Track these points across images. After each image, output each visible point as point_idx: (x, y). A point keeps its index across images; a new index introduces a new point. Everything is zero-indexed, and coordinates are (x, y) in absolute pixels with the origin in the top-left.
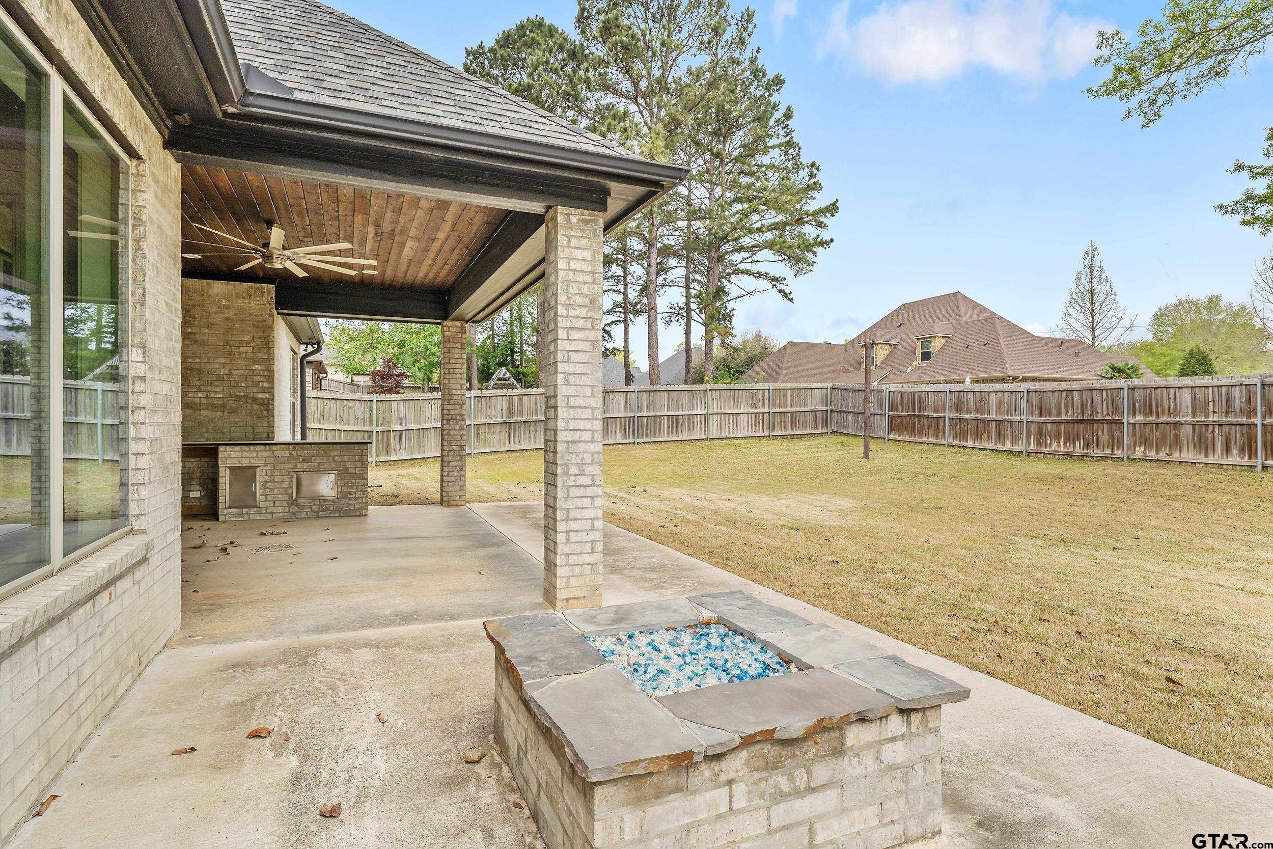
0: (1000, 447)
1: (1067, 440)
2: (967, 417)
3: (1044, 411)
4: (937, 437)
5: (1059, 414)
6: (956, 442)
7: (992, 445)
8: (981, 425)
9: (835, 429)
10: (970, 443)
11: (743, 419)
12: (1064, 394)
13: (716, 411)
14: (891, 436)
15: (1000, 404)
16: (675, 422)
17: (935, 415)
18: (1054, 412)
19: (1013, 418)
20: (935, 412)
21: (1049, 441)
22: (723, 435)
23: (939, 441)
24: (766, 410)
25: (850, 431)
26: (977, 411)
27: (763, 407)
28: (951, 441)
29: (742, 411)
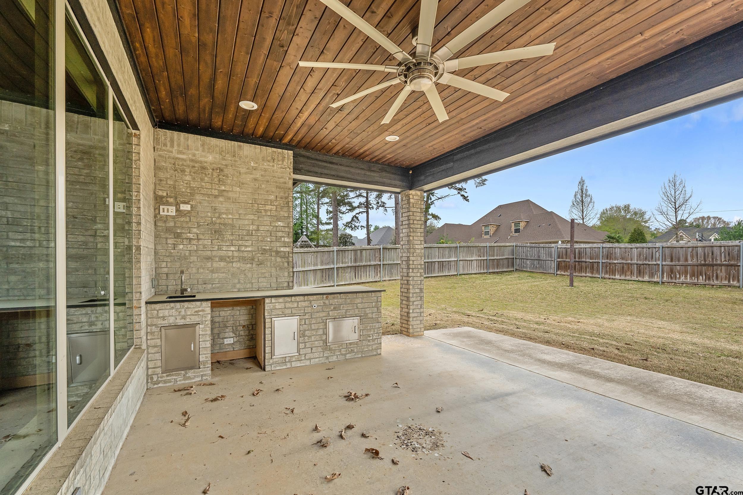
0: (641, 279)
1: (692, 275)
2: (616, 262)
3: (674, 258)
4: (592, 273)
5: (686, 260)
6: (607, 276)
7: (634, 278)
8: (625, 266)
9: (518, 268)
10: (617, 277)
11: (475, 263)
12: (690, 249)
13: (461, 259)
14: (558, 273)
15: (640, 255)
16: (442, 264)
17: (591, 261)
18: (682, 259)
19: (650, 263)
20: (591, 259)
21: (678, 276)
22: (465, 272)
23: (594, 275)
24: (485, 258)
25: (528, 270)
26: (623, 259)
27: (484, 257)
28: (603, 275)
29: (474, 258)
